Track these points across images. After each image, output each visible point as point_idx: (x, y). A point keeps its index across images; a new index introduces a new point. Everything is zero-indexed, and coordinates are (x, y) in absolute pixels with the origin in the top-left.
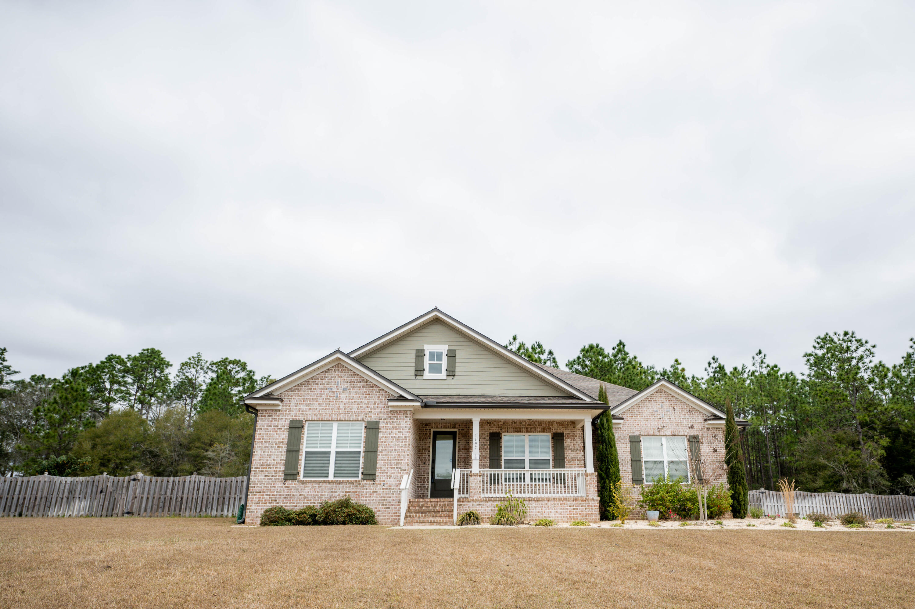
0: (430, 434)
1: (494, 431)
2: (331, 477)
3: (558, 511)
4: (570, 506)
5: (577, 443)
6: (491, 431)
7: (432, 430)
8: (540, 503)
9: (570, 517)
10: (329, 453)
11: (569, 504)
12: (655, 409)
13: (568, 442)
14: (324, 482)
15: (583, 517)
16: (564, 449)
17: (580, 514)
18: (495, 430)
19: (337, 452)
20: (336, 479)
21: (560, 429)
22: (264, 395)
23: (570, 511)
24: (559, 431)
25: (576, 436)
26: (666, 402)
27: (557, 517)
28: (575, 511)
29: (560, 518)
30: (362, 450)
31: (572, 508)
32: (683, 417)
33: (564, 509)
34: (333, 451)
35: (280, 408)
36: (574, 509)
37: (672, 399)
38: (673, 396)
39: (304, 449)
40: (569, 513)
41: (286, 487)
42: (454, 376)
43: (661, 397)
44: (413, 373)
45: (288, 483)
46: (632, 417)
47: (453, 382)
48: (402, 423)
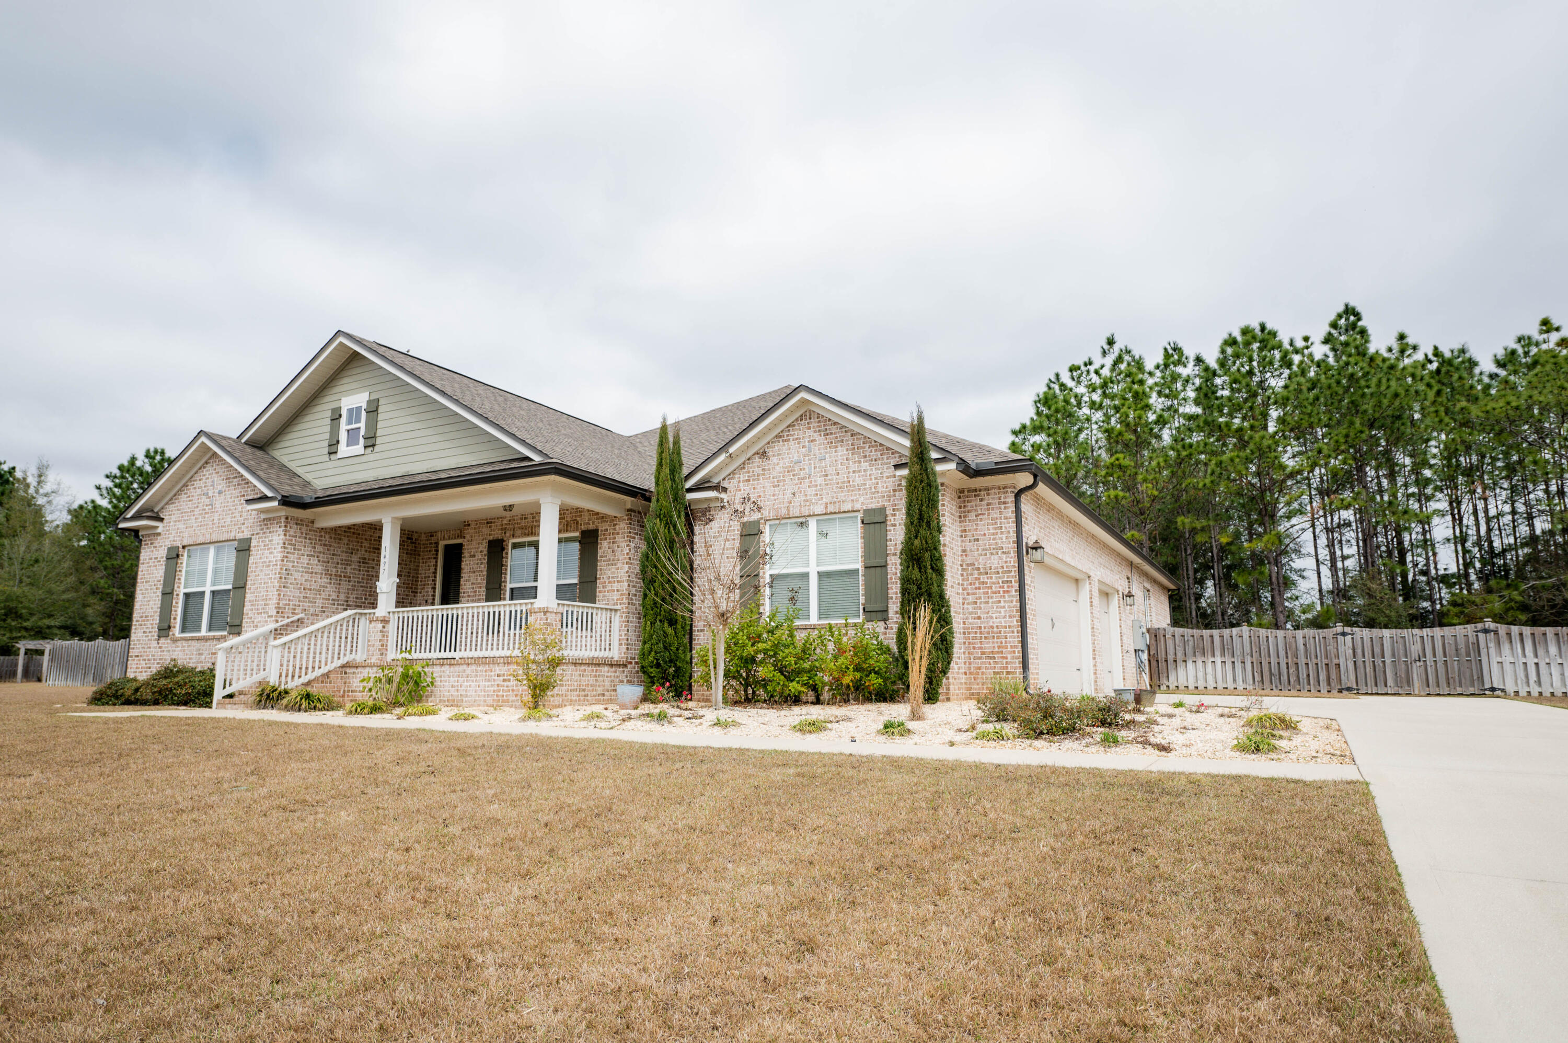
0: (437, 551)
1: (496, 537)
2: (204, 632)
3: (481, 683)
4: (499, 676)
5: (618, 547)
6: (491, 538)
7: (442, 544)
8: (457, 668)
9: (497, 696)
10: (204, 593)
11: (498, 672)
12: (796, 458)
13: (604, 547)
14: (192, 639)
15: (516, 695)
16: (597, 561)
17: (513, 690)
18: (497, 535)
19: (213, 592)
20: (212, 634)
21: (593, 523)
22: (138, 511)
23: (498, 685)
24: (591, 527)
25: (618, 534)
26: (820, 439)
27: (479, 696)
28: (505, 684)
29: (482, 698)
30: (232, 586)
31: (501, 678)
32: (854, 467)
33: (489, 681)
34: (208, 589)
35: (159, 530)
36: (504, 680)
37: (834, 429)
38: (835, 423)
39: (181, 590)
40: (496, 688)
41: (160, 647)
42: (373, 446)
43: (809, 428)
44: (326, 450)
45: (162, 640)
46: (749, 480)
47: (372, 457)
48: (274, 538)
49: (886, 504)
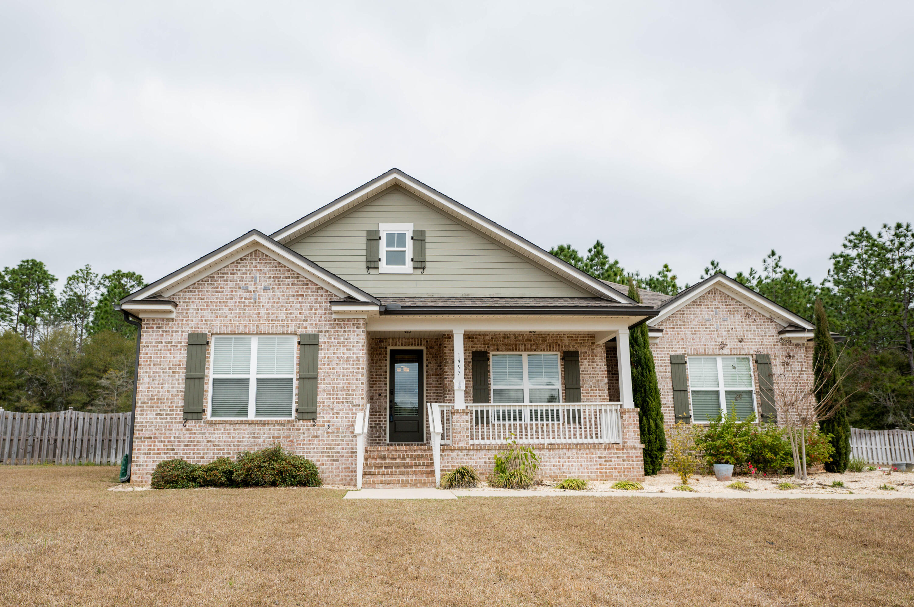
0: (386, 354)
1: (479, 349)
2: (251, 416)
3: (583, 463)
4: (600, 457)
5: (597, 365)
6: (474, 349)
7: (389, 348)
8: (557, 452)
9: (600, 472)
10: (246, 381)
11: (599, 455)
12: (706, 317)
13: (584, 364)
14: (242, 422)
15: (619, 472)
16: (579, 374)
17: (615, 468)
18: (480, 347)
19: (258, 380)
20: (259, 418)
21: (573, 346)
22: (149, 297)
23: (600, 465)
24: (572, 349)
25: (596, 356)
26: (723, 307)
27: (582, 473)
28: (608, 463)
29: (586, 475)
30: (294, 376)
31: (604, 459)
32: (747, 328)
33: (591, 461)
34: (253, 377)
35: (173, 316)
36: (606, 461)
37: (731, 302)
38: (733, 299)
39: (211, 375)
40: (599, 467)
41: (188, 430)
42: (424, 268)
43: (715, 300)
44: (364, 265)
45: (190, 424)
46: (674, 328)
47: (422, 277)
48: (352, 337)
49: (770, 352)
